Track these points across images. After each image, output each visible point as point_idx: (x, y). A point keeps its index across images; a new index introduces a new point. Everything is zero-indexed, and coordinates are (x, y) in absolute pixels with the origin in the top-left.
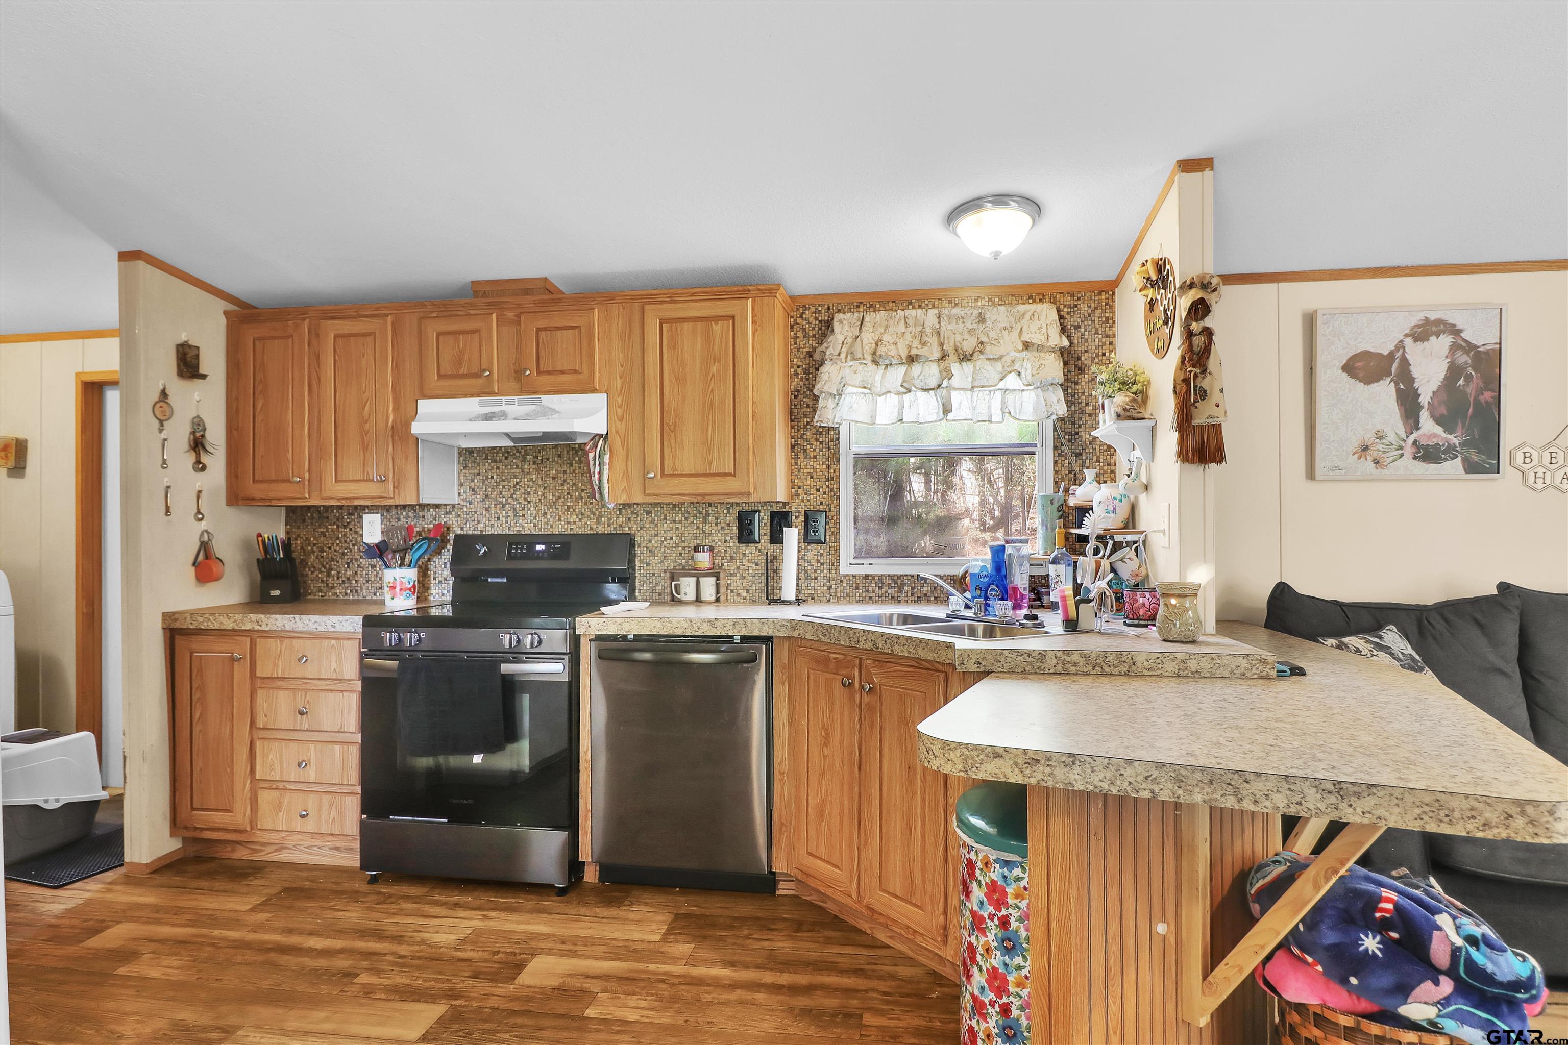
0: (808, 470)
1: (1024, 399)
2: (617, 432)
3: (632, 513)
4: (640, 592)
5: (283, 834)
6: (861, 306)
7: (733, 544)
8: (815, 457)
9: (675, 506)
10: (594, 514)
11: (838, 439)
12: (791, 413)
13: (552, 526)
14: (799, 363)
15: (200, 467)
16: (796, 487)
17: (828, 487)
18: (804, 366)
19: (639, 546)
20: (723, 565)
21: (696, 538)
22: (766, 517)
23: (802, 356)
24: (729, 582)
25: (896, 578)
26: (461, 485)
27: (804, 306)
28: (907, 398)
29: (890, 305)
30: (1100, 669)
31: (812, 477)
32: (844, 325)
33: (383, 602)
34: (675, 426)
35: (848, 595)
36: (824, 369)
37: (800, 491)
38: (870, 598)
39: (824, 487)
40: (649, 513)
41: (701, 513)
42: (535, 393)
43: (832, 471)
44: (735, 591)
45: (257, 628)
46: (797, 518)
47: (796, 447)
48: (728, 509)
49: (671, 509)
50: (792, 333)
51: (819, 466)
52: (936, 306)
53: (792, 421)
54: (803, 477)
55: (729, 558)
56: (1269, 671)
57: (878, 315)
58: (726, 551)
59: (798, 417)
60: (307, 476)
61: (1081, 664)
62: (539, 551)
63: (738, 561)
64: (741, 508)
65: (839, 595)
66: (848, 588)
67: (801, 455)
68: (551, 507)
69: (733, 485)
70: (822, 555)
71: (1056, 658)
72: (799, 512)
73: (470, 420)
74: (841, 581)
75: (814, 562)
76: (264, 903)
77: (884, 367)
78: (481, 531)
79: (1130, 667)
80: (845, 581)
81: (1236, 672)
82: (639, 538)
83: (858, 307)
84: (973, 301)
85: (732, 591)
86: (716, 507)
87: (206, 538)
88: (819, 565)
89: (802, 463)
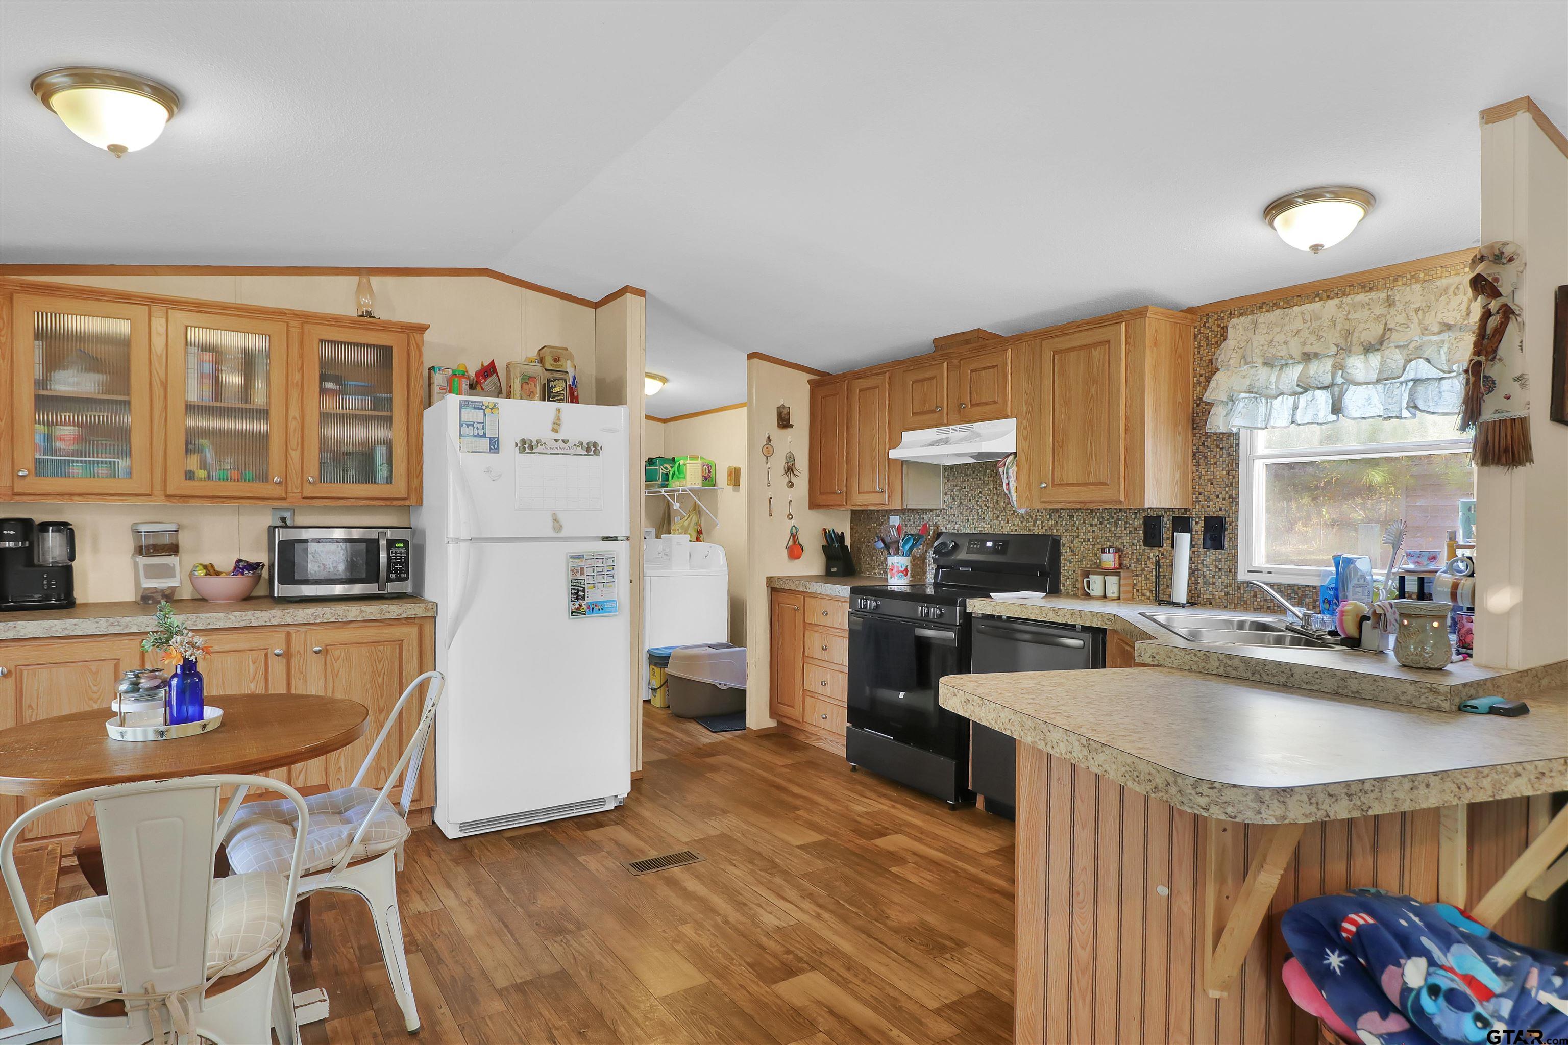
0: (1209, 477)
1: (1443, 389)
2: (1023, 450)
3: (1059, 517)
4: (1064, 586)
5: (817, 728)
6: (1264, 306)
7: (1140, 546)
8: (1215, 463)
9: (1092, 511)
10: (1032, 518)
11: (1238, 445)
12: (1194, 421)
13: (1002, 527)
14: (1202, 372)
15: (791, 485)
16: (1197, 493)
17: (1227, 493)
18: (1207, 374)
19: (1064, 546)
20: (1130, 566)
21: (1108, 540)
22: (1168, 523)
23: (1204, 365)
24: (1135, 582)
25: (1296, 588)
26: (946, 494)
27: (1207, 315)
28: (1303, 399)
29: (1295, 301)
30: (1259, 676)
31: (1212, 484)
32: (1238, 329)
33: (887, 580)
34: (1063, 442)
35: (1245, 602)
36: (1217, 376)
37: (1201, 497)
38: (1269, 608)
39: (1224, 493)
40: (1072, 517)
41: (1113, 518)
42: (969, 422)
43: (1231, 477)
44: (1140, 591)
45: (805, 590)
46: (1197, 523)
47: (1198, 454)
48: (1136, 514)
49: (1089, 514)
50: (1196, 343)
51: (1219, 472)
52: (1347, 293)
53: (1194, 429)
54: (1203, 483)
55: (1135, 560)
56: (1441, 702)
57: (1272, 315)
58: (1133, 553)
59: (1200, 424)
60: (845, 489)
61: (1241, 669)
62: (989, 547)
63: (1143, 563)
64: (1146, 514)
65: (1236, 602)
66: (1245, 595)
67: (1201, 462)
68: (1002, 511)
69: (1106, 494)
70: (1220, 560)
71: (1219, 660)
72: (1199, 518)
73: (930, 445)
74: (1239, 588)
75: (1212, 567)
76: (791, 765)
77: (1278, 368)
78: (958, 530)
79: (1288, 678)
80: (1242, 588)
81: (1401, 698)
82: (1064, 539)
83: (1261, 307)
84: (1392, 280)
85: (1138, 591)
86: (1126, 512)
87: (794, 531)
88: (1217, 570)
89: (1203, 469)
